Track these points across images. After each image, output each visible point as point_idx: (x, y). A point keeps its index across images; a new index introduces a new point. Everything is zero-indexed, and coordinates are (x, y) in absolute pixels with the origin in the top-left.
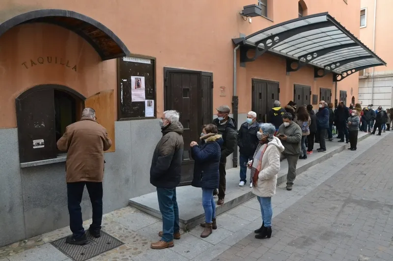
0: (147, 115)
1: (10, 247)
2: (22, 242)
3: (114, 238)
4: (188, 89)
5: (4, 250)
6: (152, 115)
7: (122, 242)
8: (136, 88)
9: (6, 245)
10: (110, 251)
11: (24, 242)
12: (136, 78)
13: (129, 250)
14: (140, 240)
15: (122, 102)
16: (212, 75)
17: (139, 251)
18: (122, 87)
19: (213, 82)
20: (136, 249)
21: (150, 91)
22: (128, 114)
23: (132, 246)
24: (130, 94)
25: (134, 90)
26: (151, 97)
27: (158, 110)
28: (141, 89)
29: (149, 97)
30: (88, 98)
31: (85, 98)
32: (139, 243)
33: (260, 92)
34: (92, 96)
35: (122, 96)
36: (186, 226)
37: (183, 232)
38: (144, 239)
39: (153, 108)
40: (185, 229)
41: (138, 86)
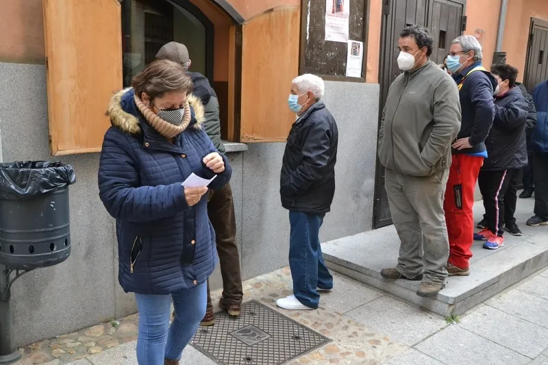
0: (349, 73)
1: (87, 333)
2: (109, 324)
3: (302, 326)
5: (76, 340)
6: (358, 75)
7: (323, 337)
8: (333, 12)
9: (77, 330)
10: (306, 356)
11: (114, 325)
13: (348, 356)
14: (360, 333)
15: (308, 38)
16: (465, 2)
17: (371, 360)
18: (309, 5)
19: (466, 17)
20: (362, 354)
21: (358, 21)
22: (317, 67)
23: (348, 346)
24: (323, 22)
25: (329, 15)
26: (358, 35)
27: (369, 66)
28: (342, 16)
29: (356, 34)
30: (248, 20)
31: (243, 20)
32: (363, 342)
33: (542, 49)
34: (258, 16)
35: (308, 24)
36: (453, 310)
37: (445, 322)
38: (369, 332)
39: (361, 60)
40: (449, 315)
41: (338, 8)
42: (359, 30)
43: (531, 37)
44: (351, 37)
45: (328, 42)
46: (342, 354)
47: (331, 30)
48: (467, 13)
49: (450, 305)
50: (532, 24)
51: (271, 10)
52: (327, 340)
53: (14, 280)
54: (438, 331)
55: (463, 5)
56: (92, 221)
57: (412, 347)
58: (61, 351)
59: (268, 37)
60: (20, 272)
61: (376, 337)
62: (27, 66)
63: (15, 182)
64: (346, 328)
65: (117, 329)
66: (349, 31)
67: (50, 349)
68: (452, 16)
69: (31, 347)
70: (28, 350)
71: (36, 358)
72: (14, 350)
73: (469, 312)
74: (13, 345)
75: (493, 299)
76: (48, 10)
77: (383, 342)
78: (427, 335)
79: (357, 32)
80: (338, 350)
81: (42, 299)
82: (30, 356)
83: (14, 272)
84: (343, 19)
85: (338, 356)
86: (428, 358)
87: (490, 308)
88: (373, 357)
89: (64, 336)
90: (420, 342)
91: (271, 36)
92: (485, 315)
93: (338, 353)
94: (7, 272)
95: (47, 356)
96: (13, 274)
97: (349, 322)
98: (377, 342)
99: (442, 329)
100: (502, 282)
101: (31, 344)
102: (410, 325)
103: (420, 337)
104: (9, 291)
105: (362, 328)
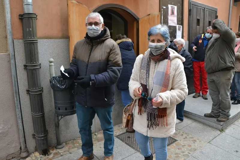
2: (93, 134)
10: (169, 147)
13: (184, 147)
14: (188, 137)
16: (217, 10)
17: (194, 148)
18: (162, 12)
19: (217, 16)
20: (190, 146)
21: (180, 18)
23: (185, 143)
24: (168, 19)
25: (170, 16)
26: (180, 23)
27: (184, 35)
30: (141, 19)
31: (139, 19)
32: (190, 141)
34: (145, 17)
35: (162, 20)
36: (222, 127)
37: (219, 132)
38: (191, 137)
39: (182, 32)
40: (221, 129)
41: (173, 13)
42: (181, 21)
44: (178, 24)
45: (169, 26)
46: (183, 146)
47: (171, 22)
48: (218, 15)
49: (221, 125)
51: (150, 14)
52: (176, 140)
53: (60, 119)
54: (218, 136)
55: (216, 12)
57: (209, 142)
58: (78, 144)
60: (62, 116)
61: (194, 139)
62: (62, 40)
63: (59, 84)
64: (182, 135)
65: (96, 136)
66: (177, 21)
67: (74, 144)
68: (212, 15)
69: (67, 142)
70: (66, 144)
71: (69, 147)
72: (62, 144)
73: (228, 128)
74: (61, 142)
75: (236, 122)
76: (70, 19)
77: (197, 140)
78: (214, 137)
79: (180, 22)
80: (181, 144)
82: (67, 146)
83: (60, 116)
84: (175, 17)
85: (181, 147)
86: (216, 147)
87: (236, 126)
88: (194, 147)
89: (78, 139)
90: (211, 140)
91: (150, 24)
92: (234, 129)
93: (181, 146)
94: (58, 117)
95: (73, 146)
96: (60, 117)
97: (183, 132)
98: (195, 141)
100: (239, 115)
101: (67, 141)
102: (206, 134)
103: (211, 138)
104: (59, 123)
105: (188, 135)
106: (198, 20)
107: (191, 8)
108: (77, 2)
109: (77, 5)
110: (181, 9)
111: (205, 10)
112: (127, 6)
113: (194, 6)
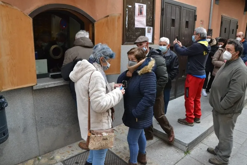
1: (25, 164)
2: (37, 159)
3: (121, 159)
4: (174, 19)
6: (150, 41)
8: (139, 15)
9: (22, 162)
11: (39, 159)
12: (139, 5)
15: (127, 27)
18: (127, 12)
19: (196, 15)
21: (150, 18)
22: (132, 39)
24: (134, 20)
25: (137, 16)
27: (156, 38)
28: (143, 17)
29: (149, 24)
30: (97, 21)
31: (95, 21)
33: (226, 27)
34: (102, 19)
35: (127, 21)
36: (188, 149)
37: (184, 154)
38: (150, 162)
39: (152, 35)
40: (186, 151)
41: (141, 13)
42: (151, 22)
43: (222, 23)
44: (147, 25)
45: (136, 28)
47: (138, 23)
49: (186, 147)
50: (222, 17)
51: (108, 16)
54: (181, 159)
55: (195, 10)
56: (25, 117)
59: (107, 28)
65: (40, 161)
66: (146, 22)
68: (191, 15)
73: (194, 148)
75: (205, 139)
78: (176, 162)
79: (150, 23)
81: (3, 152)
84: (143, 18)
87: (204, 145)
91: (108, 28)
92: (201, 149)
99: (182, 158)
100: (209, 131)
102: (168, 157)
106: (173, 21)
107: (164, 7)
108: (2, 2)
109: (3, 6)
110: (152, 8)
111: (182, 9)
112: (79, 6)
113: (167, 4)
